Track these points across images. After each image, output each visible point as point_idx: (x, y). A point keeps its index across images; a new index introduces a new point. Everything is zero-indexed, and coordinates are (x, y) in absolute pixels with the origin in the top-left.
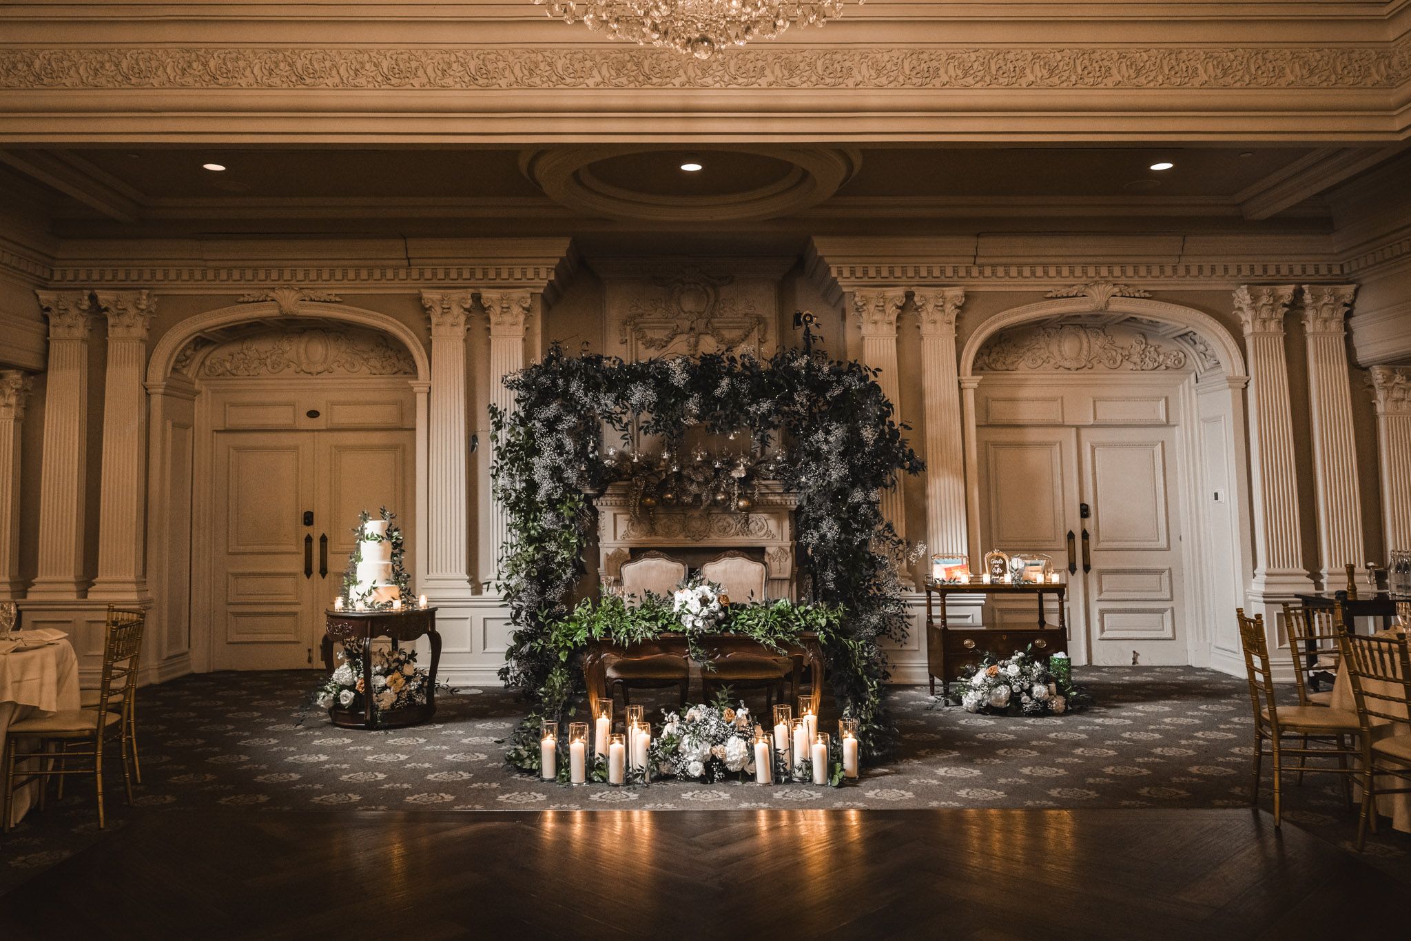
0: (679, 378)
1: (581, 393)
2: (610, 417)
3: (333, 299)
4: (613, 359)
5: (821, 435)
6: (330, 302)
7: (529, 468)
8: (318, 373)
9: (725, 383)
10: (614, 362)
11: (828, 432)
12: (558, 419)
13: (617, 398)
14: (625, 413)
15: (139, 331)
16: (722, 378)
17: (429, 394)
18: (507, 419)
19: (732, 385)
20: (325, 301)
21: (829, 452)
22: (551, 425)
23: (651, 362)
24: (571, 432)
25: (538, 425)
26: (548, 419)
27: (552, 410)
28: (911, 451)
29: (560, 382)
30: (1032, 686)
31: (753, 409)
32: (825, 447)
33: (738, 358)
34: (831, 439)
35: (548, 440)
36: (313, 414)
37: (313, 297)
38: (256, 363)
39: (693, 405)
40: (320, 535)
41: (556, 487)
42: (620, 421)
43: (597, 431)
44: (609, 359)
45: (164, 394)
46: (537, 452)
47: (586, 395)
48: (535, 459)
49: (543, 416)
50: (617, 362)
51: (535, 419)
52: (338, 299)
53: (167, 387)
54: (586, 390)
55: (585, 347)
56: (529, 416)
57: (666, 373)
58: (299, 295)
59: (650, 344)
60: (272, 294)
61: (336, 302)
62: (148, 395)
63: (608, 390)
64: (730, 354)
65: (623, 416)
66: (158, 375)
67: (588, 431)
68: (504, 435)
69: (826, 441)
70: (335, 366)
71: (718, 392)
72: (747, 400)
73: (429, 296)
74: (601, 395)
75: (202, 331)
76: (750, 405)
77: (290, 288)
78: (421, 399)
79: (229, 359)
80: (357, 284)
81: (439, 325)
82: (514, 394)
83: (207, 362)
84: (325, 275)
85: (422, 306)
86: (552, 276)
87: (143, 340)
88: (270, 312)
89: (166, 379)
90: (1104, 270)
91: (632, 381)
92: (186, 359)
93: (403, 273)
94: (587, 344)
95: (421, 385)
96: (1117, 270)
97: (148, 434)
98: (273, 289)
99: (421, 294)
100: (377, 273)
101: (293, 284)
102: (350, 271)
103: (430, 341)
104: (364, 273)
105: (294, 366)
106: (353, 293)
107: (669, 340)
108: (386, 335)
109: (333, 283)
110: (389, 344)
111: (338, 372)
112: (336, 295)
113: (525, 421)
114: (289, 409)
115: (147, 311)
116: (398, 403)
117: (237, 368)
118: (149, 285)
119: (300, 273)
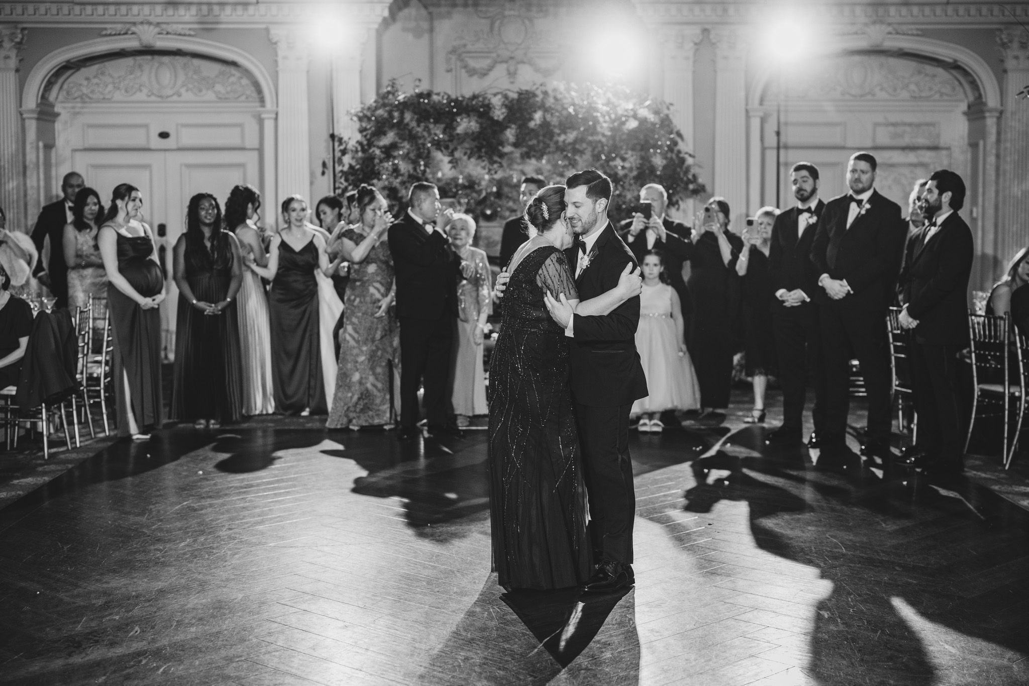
0: (499, 114)
1: (414, 124)
2: (438, 145)
3: (188, 32)
4: (442, 94)
5: (618, 162)
6: (184, 35)
8: (168, 97)
9: (538, 116)
10: (443, 97)
12: (394, 146)
13: (445, 129)
15: (13, 63)
16: (535, 111)
18: (350, 147)
19: (544, 118)
20: (180, 35)
21: (626, 176)
22: (388, 152)
23: (475, 97)
24: (406, 157)
25: (378, 152)
26: (385, 147)
27: (390, 137)
28: (694, 176)
29: (396, 114)
31: (562, 138)
32: (621, 173)
33: (550, 92)
34: (627, 165)
35: (386, 165)
36: (164, 135)
37: (169, 30)
38: (110, 87)
39: (510, 134)
42: (447, 148)
43: (428, 157)
44: (438, 94)
45: (38, 119)
47: (419, 126)
49: (381, 144)
50: (446, 97)
51: (374, 146)
52: (192, 33)
53: (41, 112)
54: (419, 122)
55: (417, 83)
56: (370, 144)
57: (488, 107)
58: (157, 30)
59: (472, 72)
60: (134, 29)
61: (190, 35)
62: (23, 120)
63: (436, 122)
64: (543, 89)
65: (450, 144)
66: (31, 102)
67: (419, 156)
68: (347, 159)
69: (623, 167)
70: (183, 91)
71: (532, 124)
72: (557, 131)
73: (276, 32)
74: (431, 126)
75: (68, 61)
76: (559, 135)
77: (150, 23)
78: (269, 125)
79: (85, 83)
80: (210, 19)
81: (285, 58)
82: (357, 125)
83: (65, 86)
84: (182, 11)
85: (270, 40)
86: (386, 13)
87: (17, 71)
88: (130, 44)
89: (38, 105)
90: (881, 11)
91: (458, 114)
92: (49, 85)
93: (251, 10)
94: (420, 80)
95: (268, 112)
96: (892, 10)
97: (24, 155)
98: (134, 24)
99: (267, 30)
100: (228, 10)
101: (151, 19)
102: (205, 8)
103: (277, 72)
104: (216, 9)
105: (145, 91)
106: (207, 28)
107: (490, 68)
108: (234, 64)
109: (187, 18)
110: (232, 70)
111: (187, 96)
112: (190, 29)
113: (365, 147)
114: (143, 131)
115: (20, 43)
116: (240, 125)
117: (93, 92)
118: (20, 18)
119: (159, 9)
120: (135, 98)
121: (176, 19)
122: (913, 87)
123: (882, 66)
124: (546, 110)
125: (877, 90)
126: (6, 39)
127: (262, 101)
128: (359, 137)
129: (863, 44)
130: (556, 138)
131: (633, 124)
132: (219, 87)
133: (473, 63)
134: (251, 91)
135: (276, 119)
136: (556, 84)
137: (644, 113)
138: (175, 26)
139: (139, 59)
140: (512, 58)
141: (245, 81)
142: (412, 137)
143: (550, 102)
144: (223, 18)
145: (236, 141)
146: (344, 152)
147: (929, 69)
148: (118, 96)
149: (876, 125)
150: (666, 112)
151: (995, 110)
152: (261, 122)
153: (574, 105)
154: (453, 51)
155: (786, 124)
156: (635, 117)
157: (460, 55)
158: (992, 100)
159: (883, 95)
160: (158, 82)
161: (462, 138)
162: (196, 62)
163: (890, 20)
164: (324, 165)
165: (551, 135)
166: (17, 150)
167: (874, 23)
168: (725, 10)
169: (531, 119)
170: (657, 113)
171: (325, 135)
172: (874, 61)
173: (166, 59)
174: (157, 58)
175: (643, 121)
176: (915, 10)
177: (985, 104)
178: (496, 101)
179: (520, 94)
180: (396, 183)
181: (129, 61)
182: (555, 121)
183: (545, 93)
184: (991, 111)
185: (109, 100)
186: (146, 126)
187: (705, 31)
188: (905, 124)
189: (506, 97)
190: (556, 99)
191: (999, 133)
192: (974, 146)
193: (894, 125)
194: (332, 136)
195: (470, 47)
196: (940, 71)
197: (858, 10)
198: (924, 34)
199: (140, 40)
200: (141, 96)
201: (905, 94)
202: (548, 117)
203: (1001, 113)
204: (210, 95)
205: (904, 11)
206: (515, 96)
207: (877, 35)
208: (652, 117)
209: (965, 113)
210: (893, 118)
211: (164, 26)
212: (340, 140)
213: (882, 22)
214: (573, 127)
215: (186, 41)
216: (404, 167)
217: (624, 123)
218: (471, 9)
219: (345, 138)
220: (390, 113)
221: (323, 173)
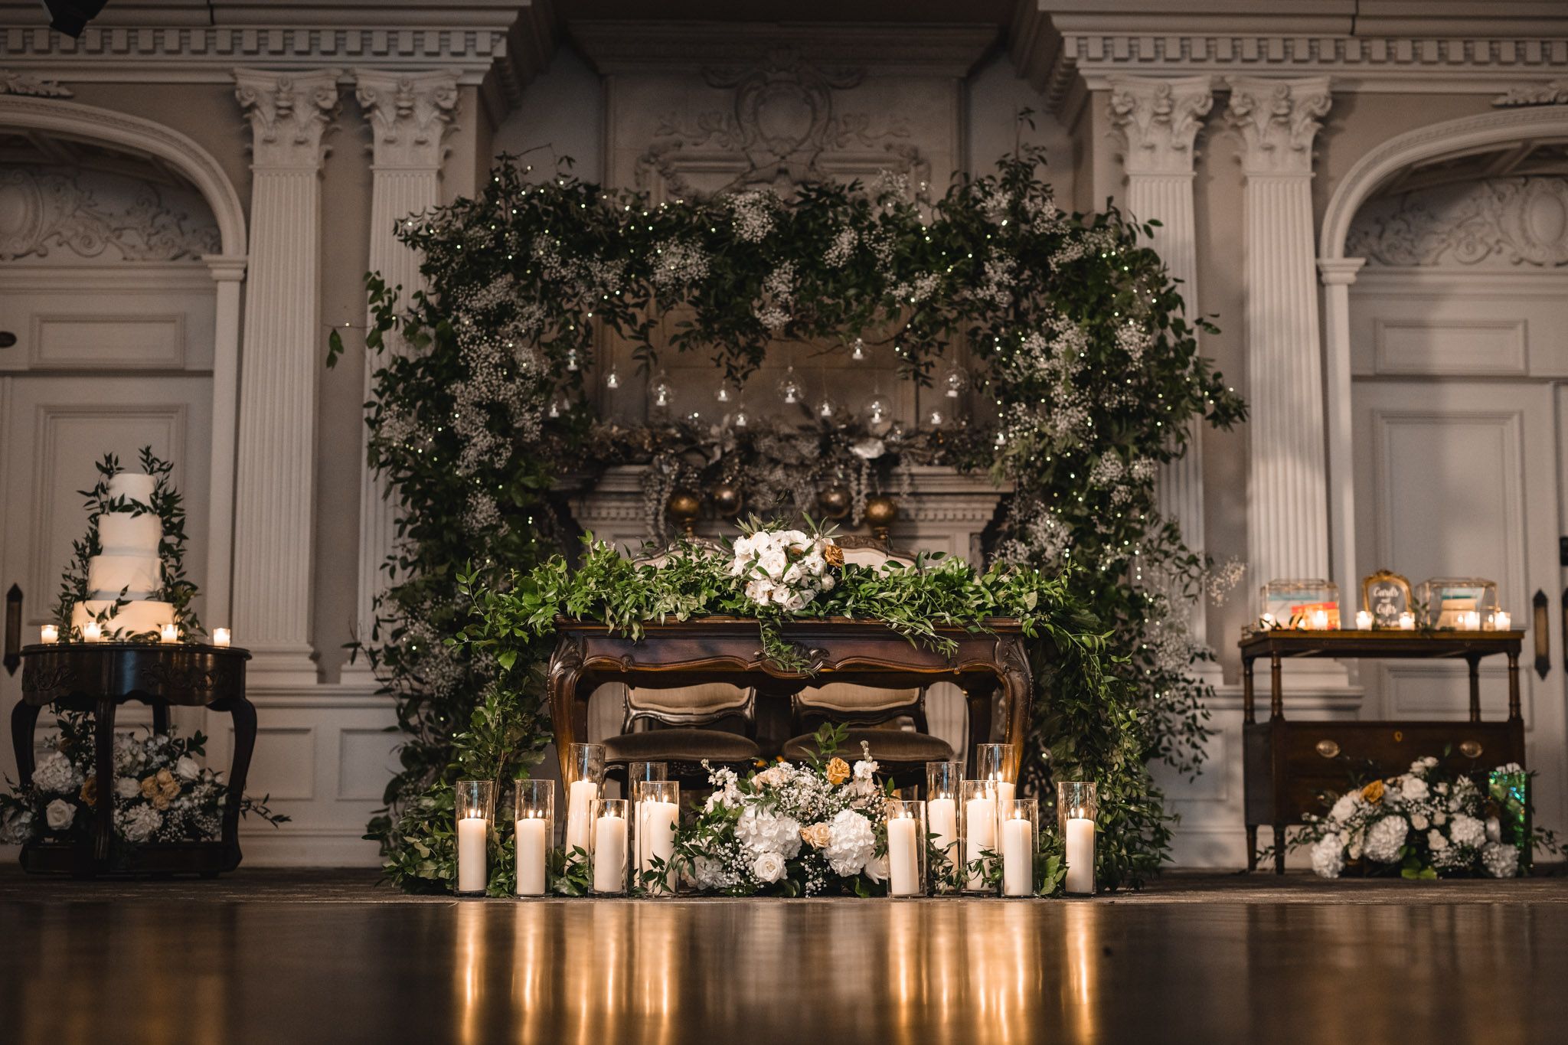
0: (754, 225)
1: (554, 261)
2: (611, 312)
3: (54, 90)
4: (621, 193)
5: (1036, 342)
6: (48, 96)
7: (445, 405)
8: (17, 257)
9: (846, 241)
10: (624, 199)
11: (1052, 336)
12: (505, 311)
13: (628, 270)
14: (641, 306)
16: (840, 230)
17: (243, 282)
18: (399, 308)
19: (861, 244)
20: (36, 95)
21: (1054, 374)
22: (493, 320)
23: (697, 203)
24: (534, 338)
25: (466, 321)
26: (485, 312)
27: (497, 291)
28: (1217, 377)
29: (513, 240)
30: (1449, 821)
31: (901, 292)
32: (1045, 367)
33: (872, 200)
34: (1058, 347)
35: (485, 350)
39: (780, 281)
40: (9, 587)
41: (499, 446)
42: (631, 321)
43: (584, 341)
44: (614, 192)
46: (464, 374)
47: (565, 266)
48: (458, 387)
49: (477, 304)
50: (629, 200)
51: (458, 309)
52: (64, 91)
54: (565, 255)
55: (564, 168)
56: (448, 305)
57: (727, 223)
61: (59, 97)
64: (857, 193)
65: (637, 311)
67: (565, 339)
68: (395, 342)
69: (1048, 353)
70: (50, 243)
71: (831, 257)
72: (890, 276)
74: (596, 268)
76: (895, 285)
78: (226, 298)
81: (269, 141)
82: (418, 257)
91: (658, 237)
94: (570, 160)
95: (226, 264)
99: (234, 81)
103: (250, 176)
112: (60, 83)
113: (438, 314)
116: (176, 320)
128: (421, 284)
135: (245, 280)
140: (782, 172)
142: (551, 293)
146: (385, 320)
161: (668, 296)
165: (878, 284)
180: (509, 391)
195: (688, 149)
212: (377, 286)
216: (528, 360)
220: (498, 237)
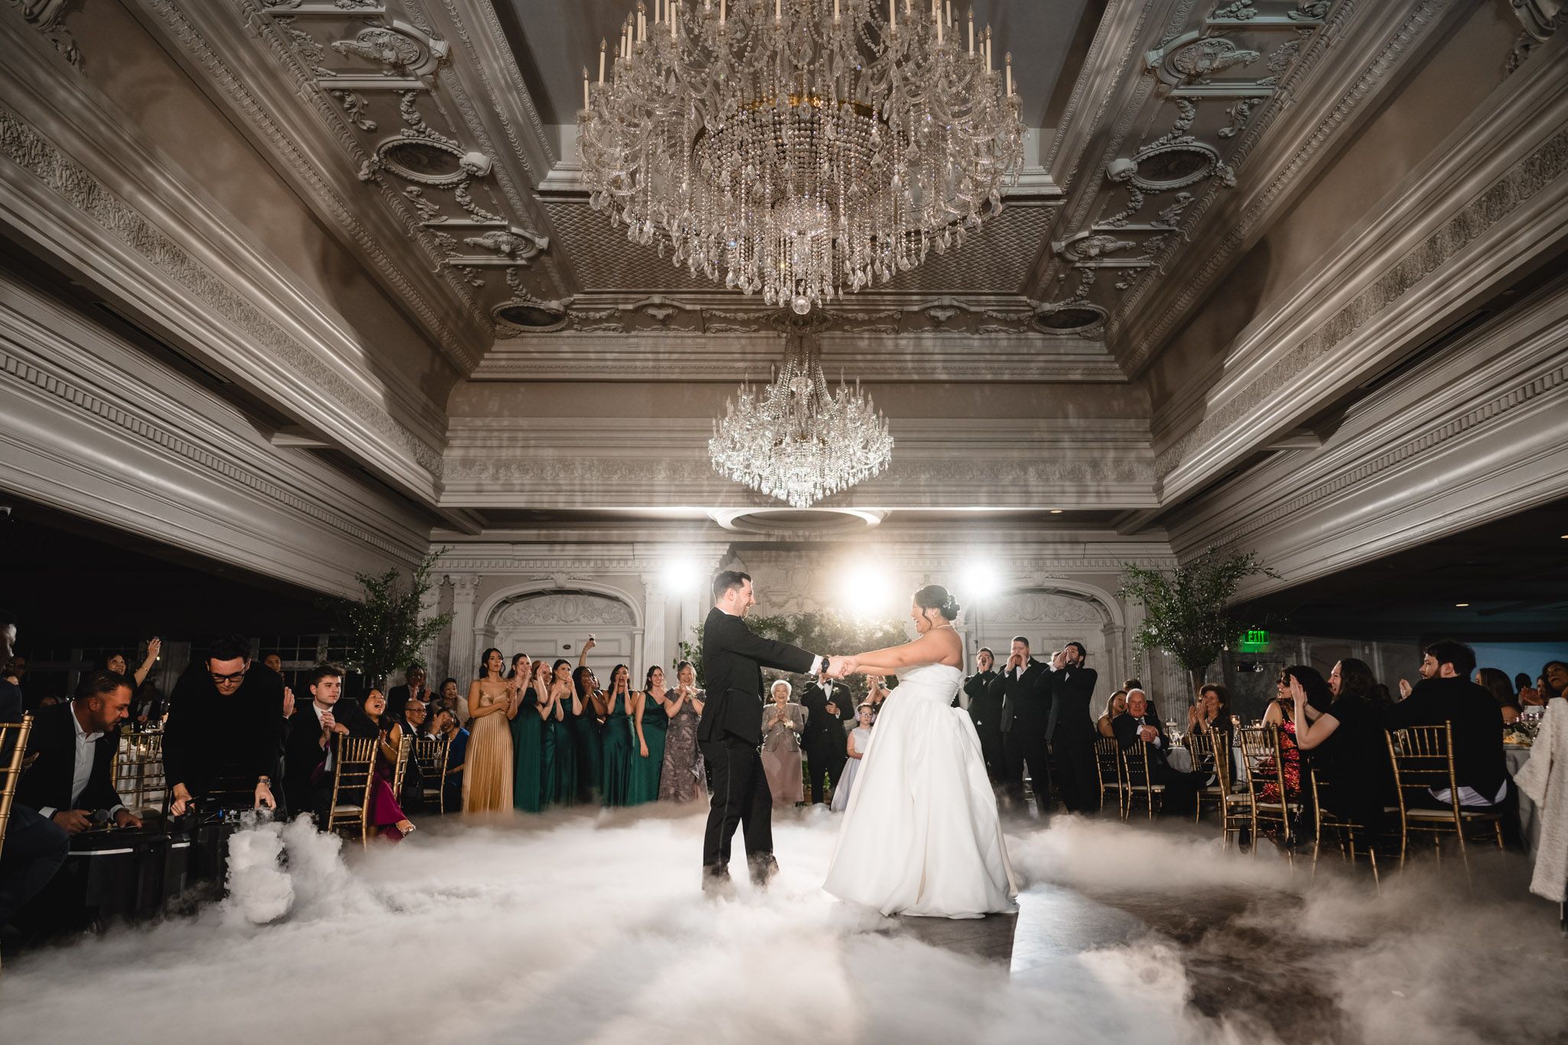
3: (587, 578)
8: (571, 621)
9: (817, 629)
15: (471, 598)
18: (693, 649)
19: (821, 631)
20: (582, 580)
23: (775, 617)
33: (825, 614)
36: (567, 647)
37: (576, 577)
38: (533, 615)
45: (484, 635)
52: (591, 579)
53: (487, 631)
57: (784, 624)
58: (568, 576)
59: (774, 605)
60: (552, 576)
61: (589, 581)
62: (475, 635)
64: (820, 612)
66: (481, 623)
70: (581, 617)
71: (813, 635)
73: (645, 578)
75: (507, 598)
77: (563, 572)
78: (638, 638)
79: (516, 612)
80: (602, 569)
81: (650, 594)
83: (503, 615)
84: (584, 564)
85: (641, 582)
86: (718, 566)
87: (473, 603)
88: (549, 585)
89: (485, 625)
90: (1041, 563)
91: (764, 628)
92: (494, 613)
93: (630, 563)
95: (638, 630)
96: (1048, 563)
97: (473, 659)
98: (553, 573)
99: (640, 576)
100: (615, 564)
101: (564, 570)
102: (599, 562)
103: (645, 604)
104: (607, 563)
105: (556, 618)
106: (600, 575)
107: (786, 602)
108: (616, 599)
109: (588, 569)
110: (615, 604)
111: (583, 621)
112: (588, 576)
114: (553, 644)
115: (477, 585)
116: (618, 640)
117: (521, 619)
118: (479, 569)
119: (569, 563)
120: (547, 623)
121: (580, 569)
122: (1066, 614)
123: (1045, 599)
124: (822, 626)
125: (1043, 616)
126: (468, 583)
127: (634, 624)
128: (698, 643)
129: (1031, 584)
130: (829, 643)
131: (879, 634)
132: (605, 615)
133: (774, 599)
134: (626, 617)
135: (643, 635)
136: (830, 610)
137: (887, 627)
138: (579, 574)
139: (554, 597)
140: (800, 594)
141: (622, 611)
143: (825, 621)
144: (611, 569)
145: (615, 651)
146: (688, 653)
147: (1077, 602)
148: (537, 621)
149: (1043, 639)
150: (901, 627)
151: (1121, 627)
152: (632, 638)
153: (840, 622)
154: (761, 591)
155: (983, 639)
156: (881, 630)
157: (765, 594)
158: (1118, 621)
159: (1047, 619)
160: (565, 612)
162: (591, 598)
163: (1048, 569)
164: (675, 661)
165: (826, 642)
166: (469, 655)
167: (1037, 571)
168: (939, 563)
169: (812, 631)
170: (895, 628)
171: (676, 645)
172: (1040, 597)
173: (571, 597)
174: (565, 596)
175: (886, 633)
176: (1063, 562)
177: (1114, 623)
178: (789, 620)
179: (805, 616)
181: (547, 598)
182: (828, 633)
183: (822, 616)
184: (1117, 628)
185: (532, 624)
186: (555, 641)
187: (926, 576)
188: (1062, 638)
189: (795, 617)
190: (829, 619)
191: (1124, 643)
192: (1109, 651)
193: (1054, 638)
194: (680, 644)
195: (772, 588)
196: (1084, 604)
197: (1026, 562)
198: (1070, 578)
199: (556, 583)
200: (553, 621)
201: (1062, 619)
202: (824, 630)
203: (1125, 629)
204: (600, 621)
205: (1056, 563)
206: (802, 618)
207: (1038, 579)
208: (892, 630)
209: (1102, 631)
210: (1055, 634)
211: (572, 574)
212: (686, 645)
213: (1042, 571)
214: (840, 637)
215: (588, 584)
217: (874, 633)
218: (772, 564)
219: (690, 644)
221: (674, 667)
